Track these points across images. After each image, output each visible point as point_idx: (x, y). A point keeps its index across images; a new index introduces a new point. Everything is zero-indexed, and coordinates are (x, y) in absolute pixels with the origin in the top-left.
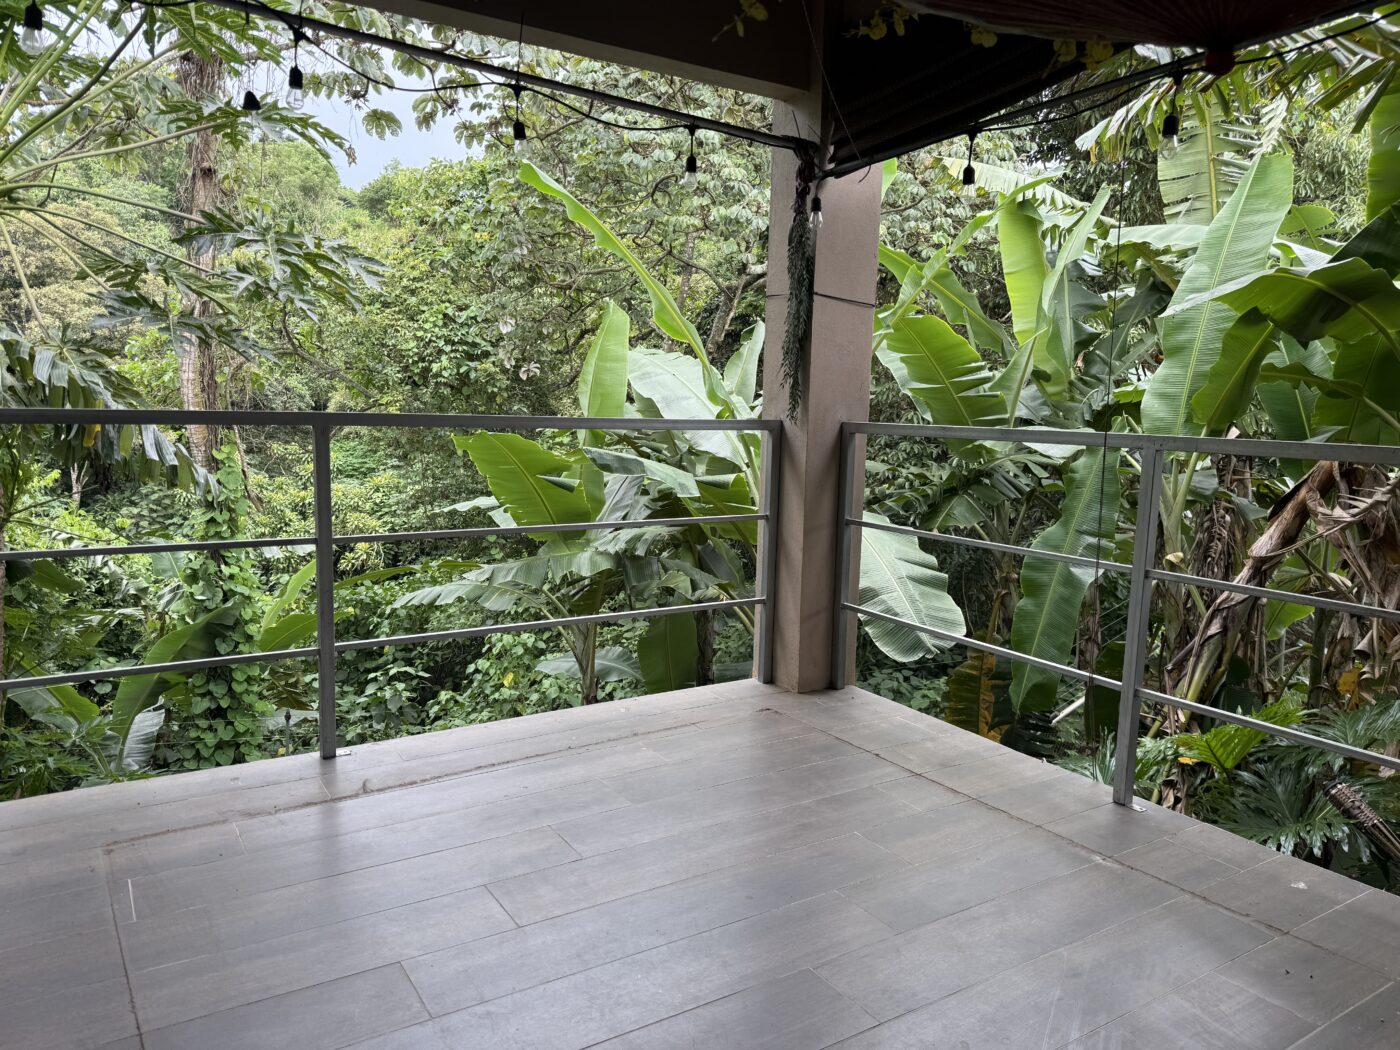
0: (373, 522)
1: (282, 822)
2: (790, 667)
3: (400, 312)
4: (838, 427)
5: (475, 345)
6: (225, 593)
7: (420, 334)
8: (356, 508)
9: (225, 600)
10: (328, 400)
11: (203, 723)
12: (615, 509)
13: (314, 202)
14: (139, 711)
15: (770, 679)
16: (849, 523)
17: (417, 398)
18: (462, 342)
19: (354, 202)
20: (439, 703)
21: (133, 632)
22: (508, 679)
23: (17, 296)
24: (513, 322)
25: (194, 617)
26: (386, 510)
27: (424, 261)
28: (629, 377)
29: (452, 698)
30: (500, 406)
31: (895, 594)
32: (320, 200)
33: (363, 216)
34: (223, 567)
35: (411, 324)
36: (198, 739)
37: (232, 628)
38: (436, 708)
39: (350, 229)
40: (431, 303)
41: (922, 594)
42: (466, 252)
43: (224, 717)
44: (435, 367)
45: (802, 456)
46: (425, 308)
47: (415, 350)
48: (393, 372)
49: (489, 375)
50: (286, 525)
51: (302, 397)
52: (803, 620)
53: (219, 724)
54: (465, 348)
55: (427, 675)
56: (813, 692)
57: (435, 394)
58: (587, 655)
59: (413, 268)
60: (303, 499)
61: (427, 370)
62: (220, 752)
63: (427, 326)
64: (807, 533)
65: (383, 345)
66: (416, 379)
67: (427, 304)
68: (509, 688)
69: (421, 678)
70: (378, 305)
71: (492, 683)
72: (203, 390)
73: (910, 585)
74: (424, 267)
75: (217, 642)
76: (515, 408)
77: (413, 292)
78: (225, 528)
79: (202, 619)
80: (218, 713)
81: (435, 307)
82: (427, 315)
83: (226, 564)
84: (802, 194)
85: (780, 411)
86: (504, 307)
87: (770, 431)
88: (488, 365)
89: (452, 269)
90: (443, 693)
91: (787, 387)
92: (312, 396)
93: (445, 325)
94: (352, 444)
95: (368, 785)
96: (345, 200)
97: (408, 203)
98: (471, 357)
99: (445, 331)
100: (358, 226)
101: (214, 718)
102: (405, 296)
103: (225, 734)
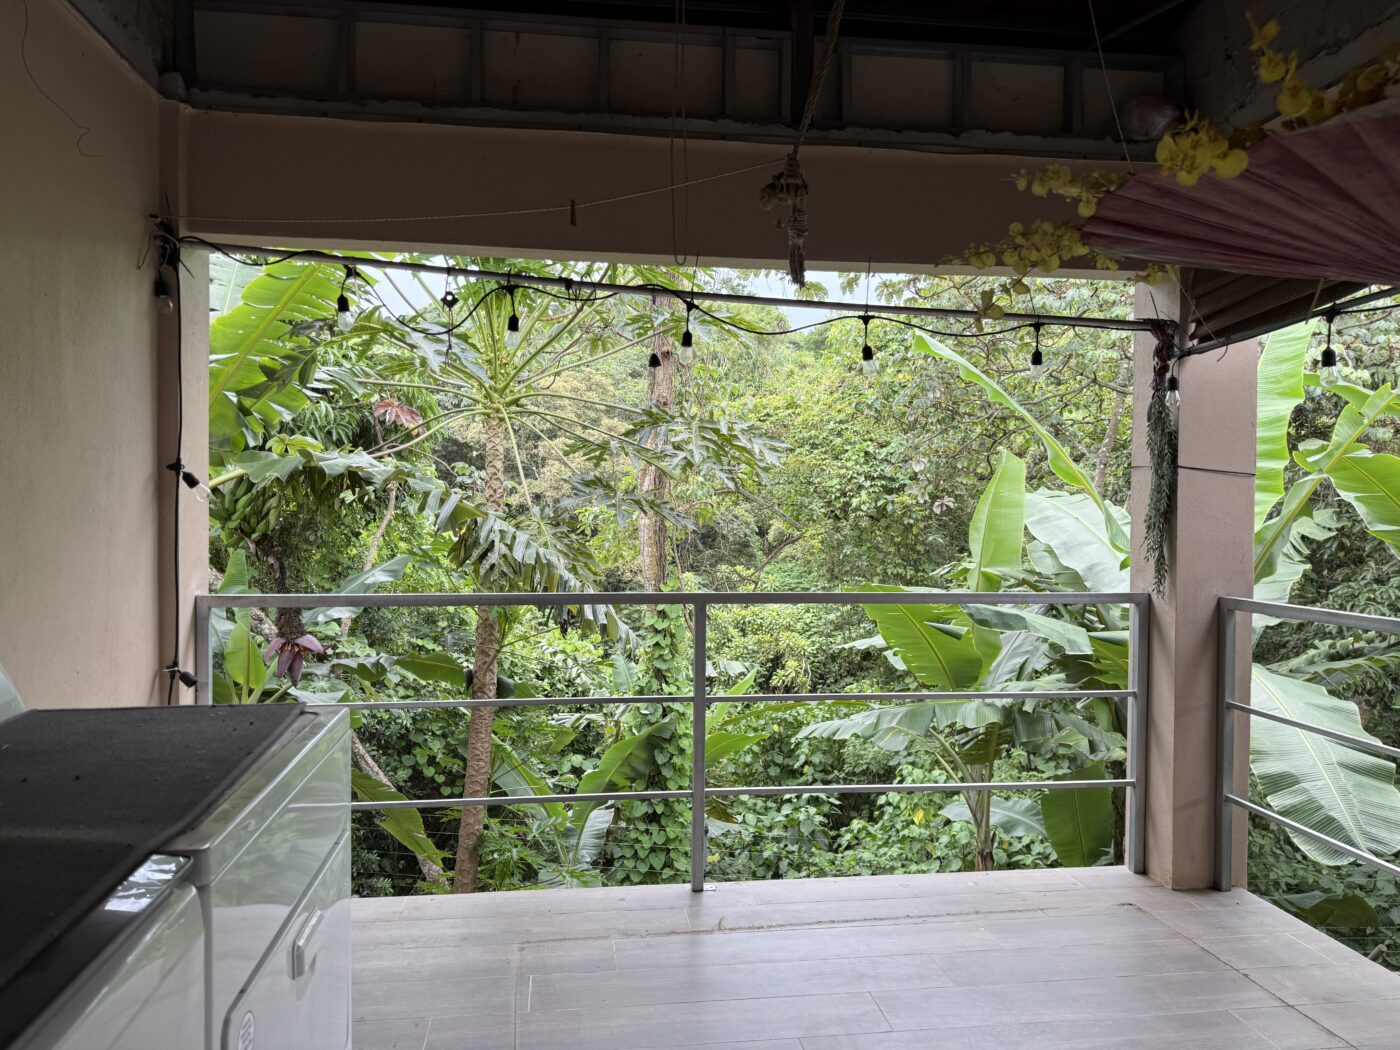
0: (803, 642)
1: (649, 946)
2: (1163, 860)
3: (825, 453)
4: (1213, 604)
5: (892, 479)
6: (664, 709)
7: (843, 472)
8: (788, 628)
9: (664, 715)
10: (770, 526)
11: (642, 827)
12: (1014, 654)
13: (767, 348)
14: (594, 808)
15: (1142, 870)
16: (1231, 707)
17: (838, 530)
18: (882, 477)
19: (802, 344)
20: (851, 831)
21: (598, 734)
22: (919, 817)
23: (536, 447)
24: (926, 460)
25: (639, 729)
26: (815, 630)
27: (850, 404)
28: (1027, 521)
29: (865, 828)
30: (916, 536)
31: (1320, 783)
32: (771, 347)
33: (808, 357)
34: (664, 685)
35: (835, 463)
36: (637, 841)
37: (669, 741)
38: (848, 836)
39: (796, 370)
40: (855, 443)
41: (1357, 786)
42: (890, 392)
43: (658, 822)
44: (855, 502)
45: (1171, 632)
46: (848, 447)
47: (838, 487)
48: (818, 507)
49: (906, 506)
50: (729, 640)
51: (748, 524)
52: (1177, 810)
53: (654, 828)
54: (883, 482)
55: (837, 802)
56: (1193, 890)
57: (856, 526)
58: (982, 807)
59: (839, 411)
60: (744, 617)
61: (847, 504)
62: (653, 854)
63: (849, 464)
64: (1179, 715)
65: (810, 483)
66: (838, 512)
67: (850, 444)
68: (920, 826)
69: (832, 804)
70: (807, 447)
71: (902, 818)
72: (655, 532)
73: (1342, 773)
74: (850, 410)
75: (656, 752)
76: (931, 538)
77: (839, 434)
78: (667, 651)
79: (646, 730)
80: (653, 818)
81: (858, 446)
82: (849, 453)
83: (667, 683)
84: (1160, 372)
85: (1147, 585)
86: (916, 448)
87: (1137, 605)
88: (905, 499)
89: (876, 411)
90: (855, 822)
91: (1152, 562)
92: (757, 522)
93: (867, 462)
94: (790, 565)
95: (723, 923)
96: (794, 343)
97: (838, 353)
98: (890, 491)
99: (866, 468)
100: (803, 367)
101: (651, 822)
102: (831, 438)
103: (659, 839)
